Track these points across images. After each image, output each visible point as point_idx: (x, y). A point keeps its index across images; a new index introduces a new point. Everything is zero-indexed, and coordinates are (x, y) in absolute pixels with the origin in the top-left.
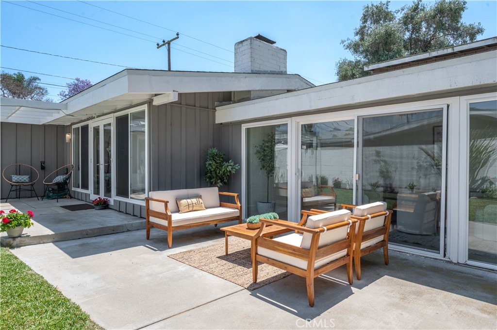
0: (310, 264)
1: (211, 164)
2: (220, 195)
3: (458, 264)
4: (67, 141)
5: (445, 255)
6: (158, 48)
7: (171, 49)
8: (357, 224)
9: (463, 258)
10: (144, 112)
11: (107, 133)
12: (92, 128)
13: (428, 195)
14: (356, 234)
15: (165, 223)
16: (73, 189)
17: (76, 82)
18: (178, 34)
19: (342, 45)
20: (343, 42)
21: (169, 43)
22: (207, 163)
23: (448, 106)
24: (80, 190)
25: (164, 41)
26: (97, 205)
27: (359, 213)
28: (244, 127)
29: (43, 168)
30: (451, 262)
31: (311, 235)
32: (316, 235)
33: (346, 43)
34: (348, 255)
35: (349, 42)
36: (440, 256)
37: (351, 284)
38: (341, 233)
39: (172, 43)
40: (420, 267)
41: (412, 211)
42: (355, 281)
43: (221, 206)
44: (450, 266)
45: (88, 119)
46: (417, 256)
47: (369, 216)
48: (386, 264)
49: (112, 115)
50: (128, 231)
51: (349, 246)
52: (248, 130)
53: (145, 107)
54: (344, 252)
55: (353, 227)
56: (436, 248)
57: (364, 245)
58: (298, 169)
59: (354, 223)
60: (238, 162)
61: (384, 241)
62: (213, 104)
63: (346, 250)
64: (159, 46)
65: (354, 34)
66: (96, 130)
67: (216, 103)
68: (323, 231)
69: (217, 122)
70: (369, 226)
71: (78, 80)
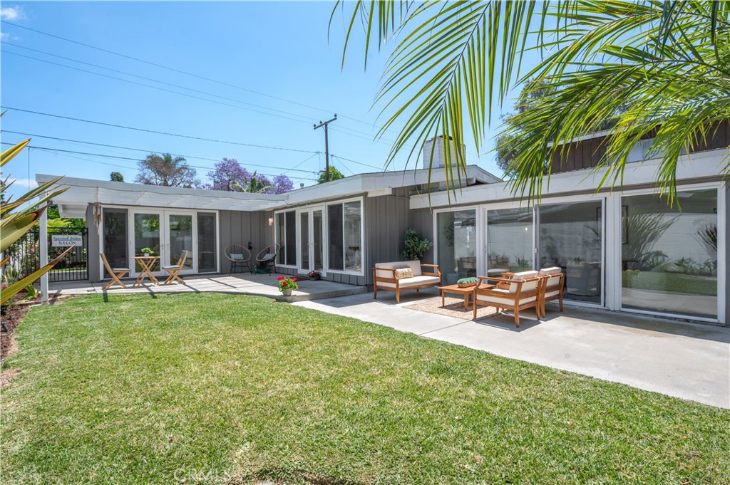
0: (517, 303)
1: (409, 243)
2: (422, 267)
3: (615, 311)
4: (270, 224)
5: (605, 306)
6: (315, 129)
7: (328, 129)
8: (543, 280)
9: (618, 307)
10: (359, 202)
11: (318, 220)
12: (300, 215)
13: (592, 265)
14: (542, 288)
15: (394, 286)
16: (277, 265)
17: (224, 162)
18: (335, 116)
19: (501, 120)
20: (502, 116)
21: (326, 124)
22: (406, 242)
23: (606, 198)
24: (285, 266)
25: (321, 123)
26: (313, 276)
27: (544, 274)
28: (435, 212)
29: (250, 248)
30: (609, 310)
31: (516, 284)
32: (520, 284)
33: (505, 118)
34: (537, 300)
35: (509, 116)
36: (601, 306)
37: (539, 319)
38: (533, 285)
39: (329, 125)
40: (587, 313)
41: (579, 276)
42: (541, 318)
43: (422, 275)
44: (608, 312)
45: (295, 206)
46: (584, 307)
47: (550, 276)
48: (562, 311)
49: (324, 203)
50: (353, 294)
51: (537, 295)
52: (438, 214)
53: (361, 199)
54: (534, 298)
55: (540, 282)
56: (598, 301)
57: (547, 295)
58: (485, 246)
59: (541, 279)
60: (431, 240)
61: (559, 295)
62: (408, 193)
63: (535, 297)
64: (316, 127)
65: (513, 109)
66: (305, 217)
67: (410, 192)
68: (524, 282)
69: (411, 208)
70: (550, 283)
71: (225, 159)
